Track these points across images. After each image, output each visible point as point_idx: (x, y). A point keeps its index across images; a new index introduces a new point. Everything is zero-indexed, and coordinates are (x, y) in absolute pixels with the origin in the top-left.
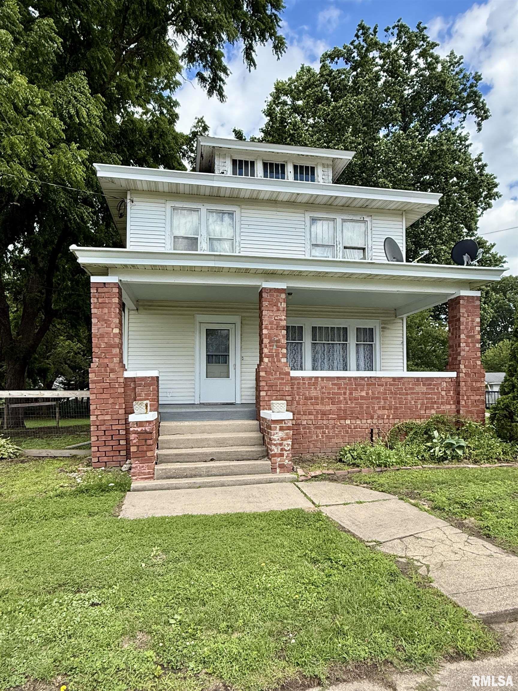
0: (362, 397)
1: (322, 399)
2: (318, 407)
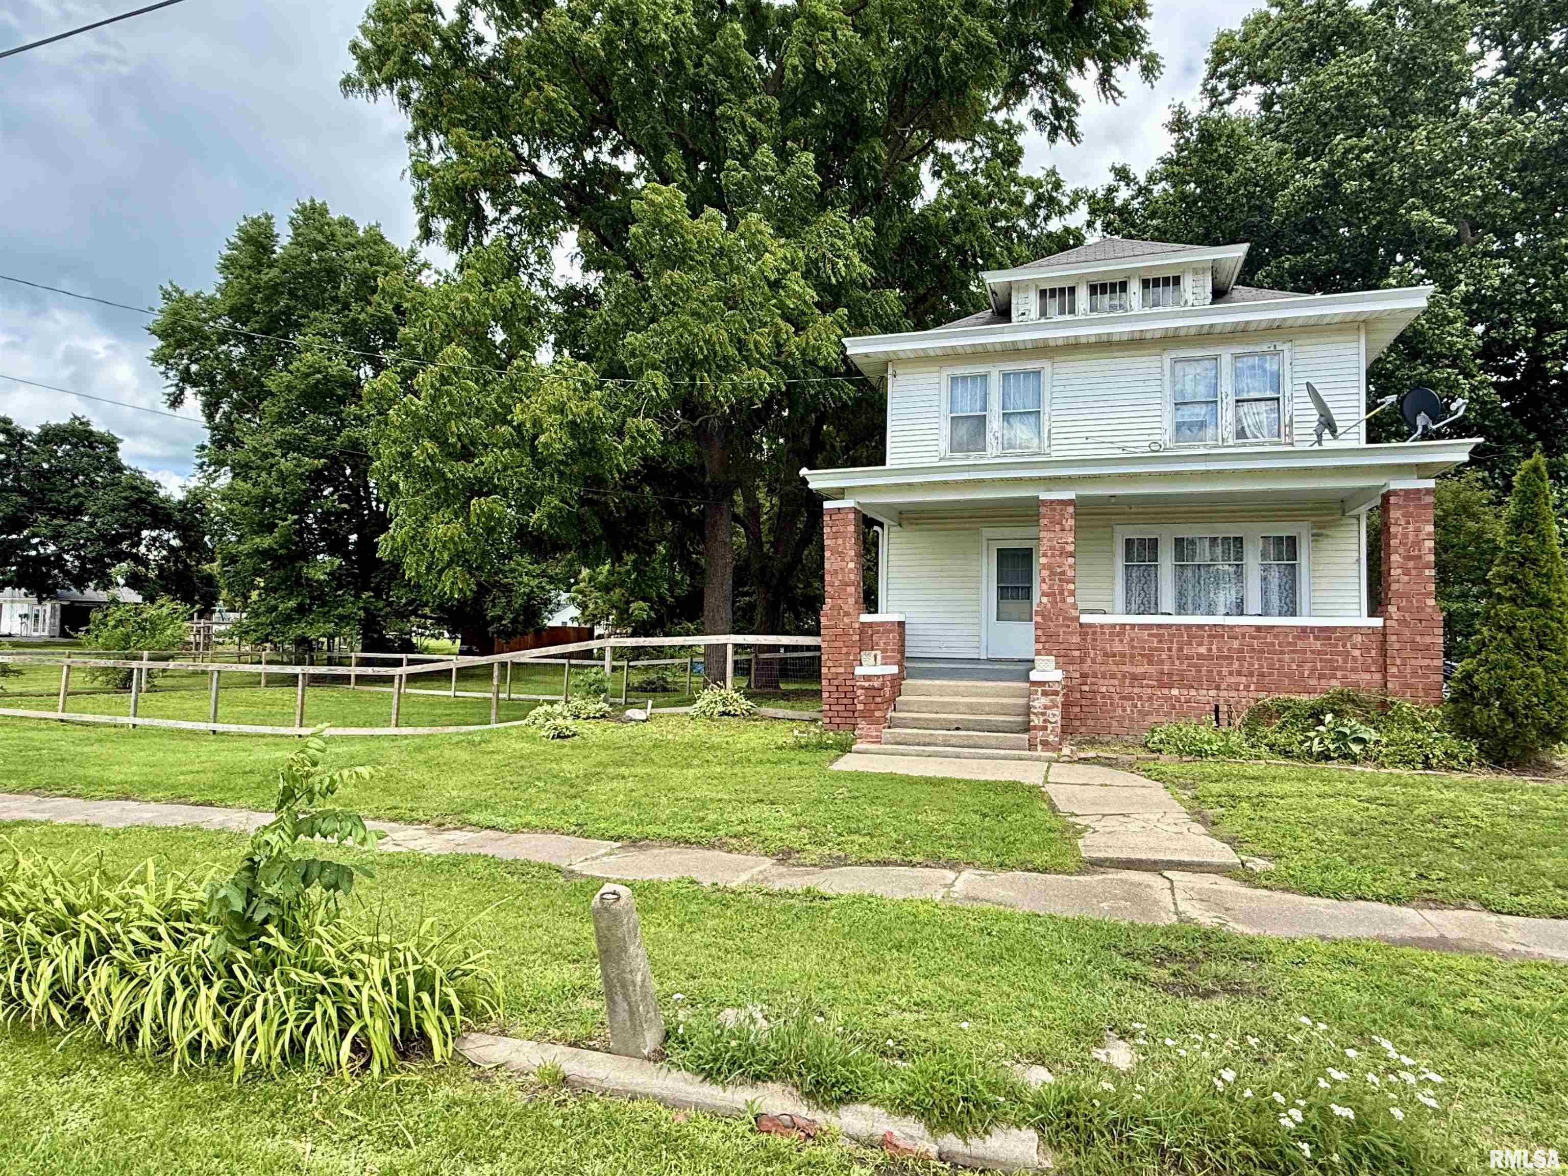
0: (1200, 656)
1: (1132, 656)
2: (1124, 668)
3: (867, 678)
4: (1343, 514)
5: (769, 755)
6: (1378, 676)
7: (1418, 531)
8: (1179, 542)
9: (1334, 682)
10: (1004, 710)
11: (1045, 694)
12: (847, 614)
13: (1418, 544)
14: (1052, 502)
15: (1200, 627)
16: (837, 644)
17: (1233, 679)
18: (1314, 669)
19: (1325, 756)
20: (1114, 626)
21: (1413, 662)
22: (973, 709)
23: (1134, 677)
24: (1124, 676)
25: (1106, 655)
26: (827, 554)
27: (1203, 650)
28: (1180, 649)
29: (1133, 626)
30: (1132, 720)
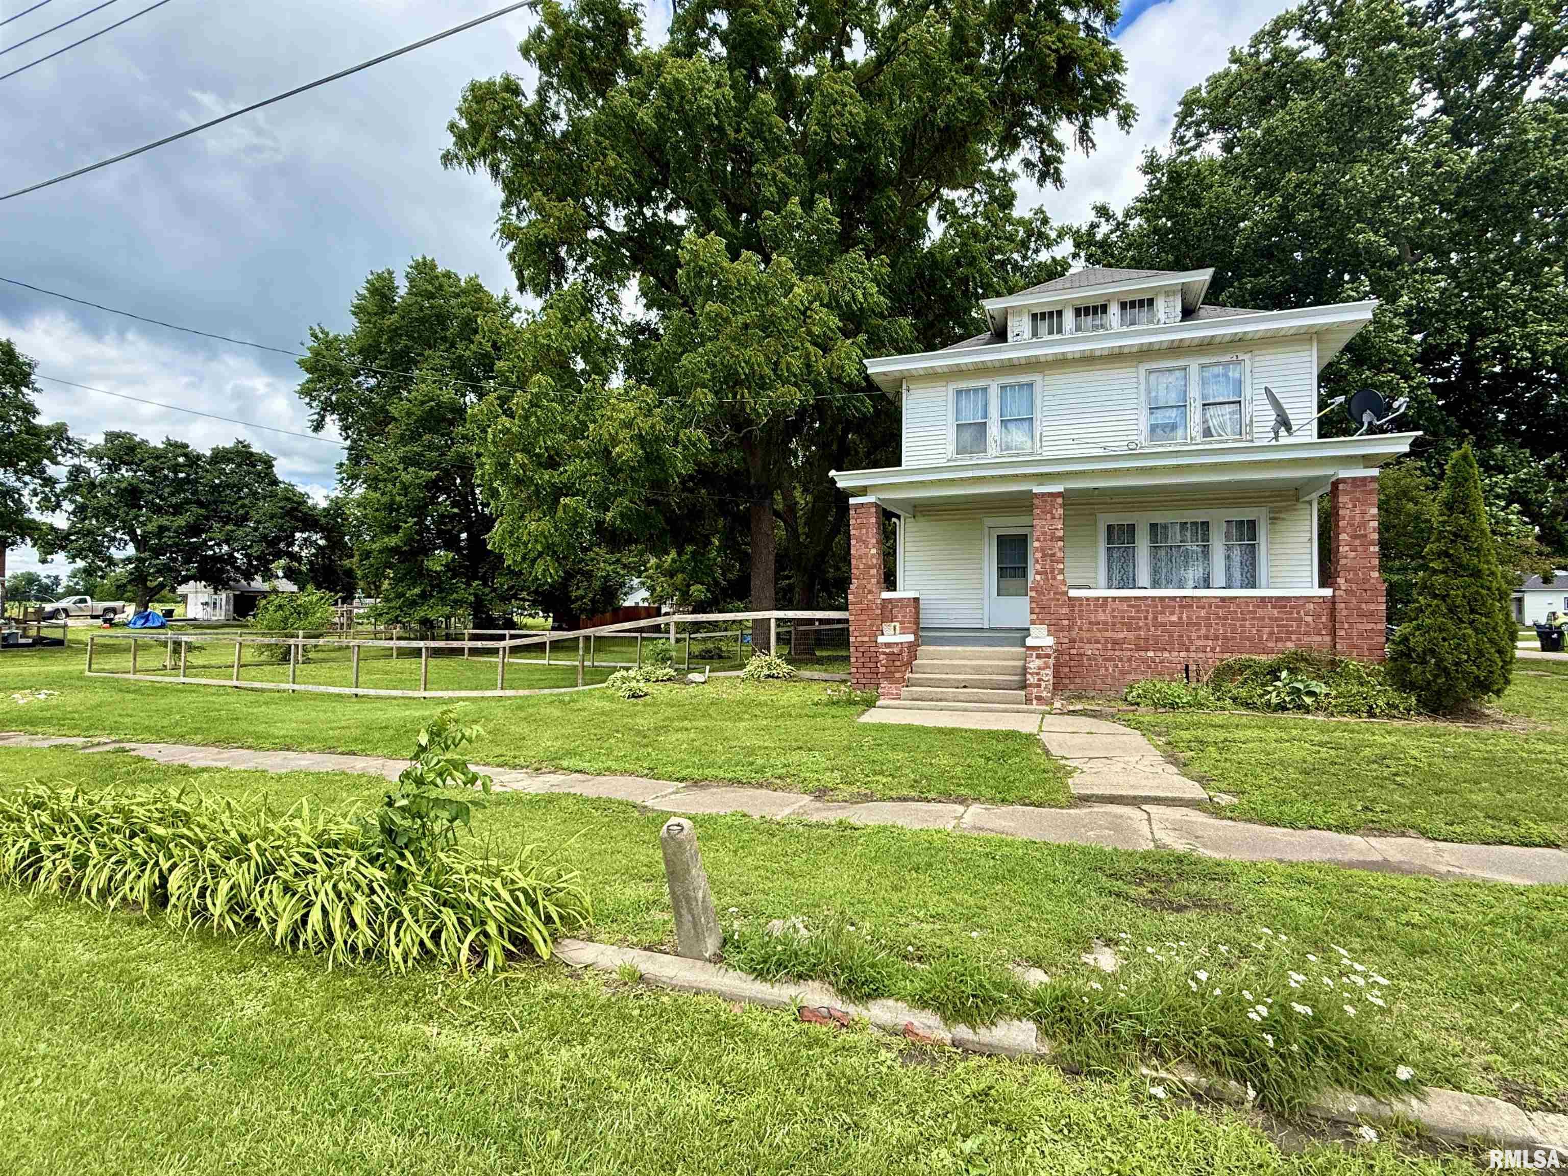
0: (1173, 624)
1: (1114, 624)
2: (1109, 634)
3: (888, 645)
4: (1297, 500)
5: (806, 711)
6: (1328, 639)
7: (1364, 513)
8: (1153, 526)
9: (1290, 645)
10: (1003, 671)
11: (1039, 657)
12: (870, 592)
13: (1364, 524)
14: (1043, 494)
15: (1173, 599)
16: (863, 617)
17: (1200, 643)
18: (1271, 634)
19: (1282, 707)
20: (1097, 599)
21: (1360, 626)
22: (978, 670)
23: (1115, 642)
24: (1107, 642)
25: (1090, 623)
26: (853, 542)
27: (1174, 618)
28: (1155, 618)
29: (1114, 599)
30: (1113, 677)
